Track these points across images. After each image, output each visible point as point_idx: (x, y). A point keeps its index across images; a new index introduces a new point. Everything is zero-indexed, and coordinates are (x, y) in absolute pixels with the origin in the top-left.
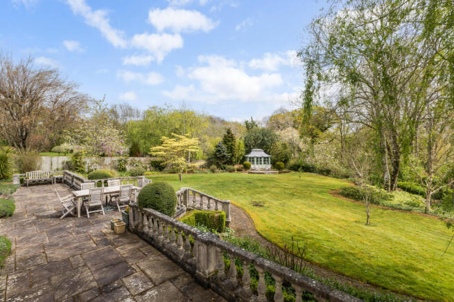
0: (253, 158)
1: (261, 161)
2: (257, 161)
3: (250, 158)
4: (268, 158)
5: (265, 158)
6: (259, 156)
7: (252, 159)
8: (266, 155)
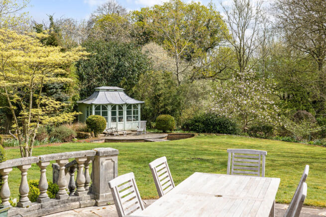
0: (104, 107)
1: (121, 113)
2: (114, 113)
3: (98, 107)
4: (135, 106)
5: (129, 106)
6: (118, 102)
7: (102, 109)
8: (132, 101)
